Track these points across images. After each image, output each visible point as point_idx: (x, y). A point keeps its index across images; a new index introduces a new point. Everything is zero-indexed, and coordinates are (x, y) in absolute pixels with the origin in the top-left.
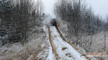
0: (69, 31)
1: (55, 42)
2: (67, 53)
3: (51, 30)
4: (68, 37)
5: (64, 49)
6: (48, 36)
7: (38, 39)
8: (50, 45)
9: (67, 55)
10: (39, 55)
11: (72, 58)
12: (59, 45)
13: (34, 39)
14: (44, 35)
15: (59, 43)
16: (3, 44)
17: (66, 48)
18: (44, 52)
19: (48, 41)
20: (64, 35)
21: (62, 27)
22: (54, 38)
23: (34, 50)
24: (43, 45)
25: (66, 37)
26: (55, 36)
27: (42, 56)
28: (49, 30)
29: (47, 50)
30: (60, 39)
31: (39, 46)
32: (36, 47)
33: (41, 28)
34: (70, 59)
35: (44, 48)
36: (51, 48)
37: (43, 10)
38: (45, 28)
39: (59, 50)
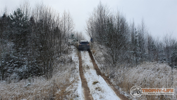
0: (107, 61)
1: (86, 76)
3: (83, 58)
4: (104, 69)
5: (95, 83)
6: (78, 67)
7: (66, 72)
8: (80, 78)
9: (96, 89)
10: (68, 89)
11: (100, 91)
12: (90, 79)
13: (60, 71)
14: (72, 66)
15: (91, 76)
17: (97, 82)
18: (72, 86)
19: (78, 74)
20: (99, 66)
21: (97, 55)
22: (86, 70)
23: (61, 84)
24: (71, 80)
25: (101, 68)
26: (88, 68)
27: (70, 90)
28: (80, 58)
29: (76, 84)
30: (94, 72)
31: (67, 80)
32: (63, 81)
33: (69, 55)
34: (98, 92)
35: (73, 82)
36: (80, 82)
37: (71, 29)
38: (74, 56)
39: (90, 84)
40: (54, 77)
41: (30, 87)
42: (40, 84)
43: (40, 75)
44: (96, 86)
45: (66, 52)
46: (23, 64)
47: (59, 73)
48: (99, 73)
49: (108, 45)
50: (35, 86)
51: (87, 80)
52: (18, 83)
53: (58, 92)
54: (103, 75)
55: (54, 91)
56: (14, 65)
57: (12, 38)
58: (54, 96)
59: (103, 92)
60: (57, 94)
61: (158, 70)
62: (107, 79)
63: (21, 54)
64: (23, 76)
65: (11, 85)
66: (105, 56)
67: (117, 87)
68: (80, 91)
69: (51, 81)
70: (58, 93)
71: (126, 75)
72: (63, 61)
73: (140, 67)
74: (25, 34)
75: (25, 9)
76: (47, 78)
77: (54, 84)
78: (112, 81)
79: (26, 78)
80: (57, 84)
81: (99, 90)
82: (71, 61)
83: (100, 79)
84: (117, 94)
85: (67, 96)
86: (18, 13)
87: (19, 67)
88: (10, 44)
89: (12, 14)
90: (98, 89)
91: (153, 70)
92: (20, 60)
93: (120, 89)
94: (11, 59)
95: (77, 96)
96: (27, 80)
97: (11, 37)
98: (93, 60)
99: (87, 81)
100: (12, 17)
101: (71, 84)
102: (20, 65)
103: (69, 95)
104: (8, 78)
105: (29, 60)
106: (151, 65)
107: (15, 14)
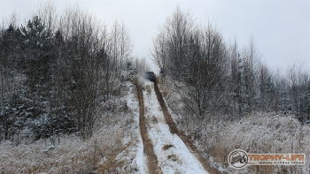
0: (188, 109)
1: (152, 134)
2: (171, 154)
3: (146, 104)
4: (182, 123)
5: (167, 147)
6: (137, 119)
7: (116, 127)
8: (140, 139)
9: (169, 157)
10: (119, 157)
11: (176, 162)
12: (159, 140)
13: (105, 126)
14: (128, 117)
15: (161, 134)
16: (38, 138)
17: (171, 146)
18: (127, 152)
19: (138, 131)
20: (174, 117)
21: (171, 99)
22: (151, 125)
23: (108, 148)
24: (126, 141)
25: (178, 122)
26: (155, 120)
27: (123, 158)
28: (141, 103)
29: (133, 149)
30: (165, 128)
31: (118, 142)
32: (112, 143)
33: (122, 99)
34: (173, 163)
35: (128, 145)
36: (141, 145)
37: (127, 53)
38: (130, 100)
39: (158, 149)
40: (95, 136)
41: (54, 152)
42: (71, 146)
43: (71, 132)
44: (169, 152)
45: (117, 93)
46: (41, 112)
47: (104, 129)
48: (174, 130)
49: (190, 82)
50: (62, 151)
51: (154, 141)
52: (33, 145)
53: (103, 161)
54: (181, 134)
55: (96, 160)
56: (27, 114)
57: (24, 68)
58: (95, 169)
59: (181, 163)
60: (101, 166)
61: (277, 127)
62: (188, 141)
63: (39, 95)
64: (41, 134)
65: (20, 149)
66: (185, 100)
67: (205, 156)
68: (140, 160)
69: (90, 142)
70: (101, 163)
71: (221, 134)
72: (112, 109)
73: (246, 122)
74: (46, 60)
75: (48, 17)
76: (84, 137)
77: (96, 147)
78: (196, 144)
79: (47, 137)
80: (101, 147)
81: (174, 160)
82: (126, 109)
83: (176, 140)
84: (205, 168)
85: (118, 169)
86: (36, 24)
87: (34, 118)
88: (20, 78)
89: (25, 25)
90: (172, 157)
91: (269, 126)
92: (36, 106)
93: (211, 159)
94: (21, 103)
95: (136, 170)
96: (48, 140)
97: (21, 65)
98: (163, 107)
99: (154, 144)
100: (24, 30)
101: (125, 148)
102: (36, 114)
103: (121, 167)
104: (15, 136)
105: (52, 106)
106: (266, 118)
107: (30, 25)
